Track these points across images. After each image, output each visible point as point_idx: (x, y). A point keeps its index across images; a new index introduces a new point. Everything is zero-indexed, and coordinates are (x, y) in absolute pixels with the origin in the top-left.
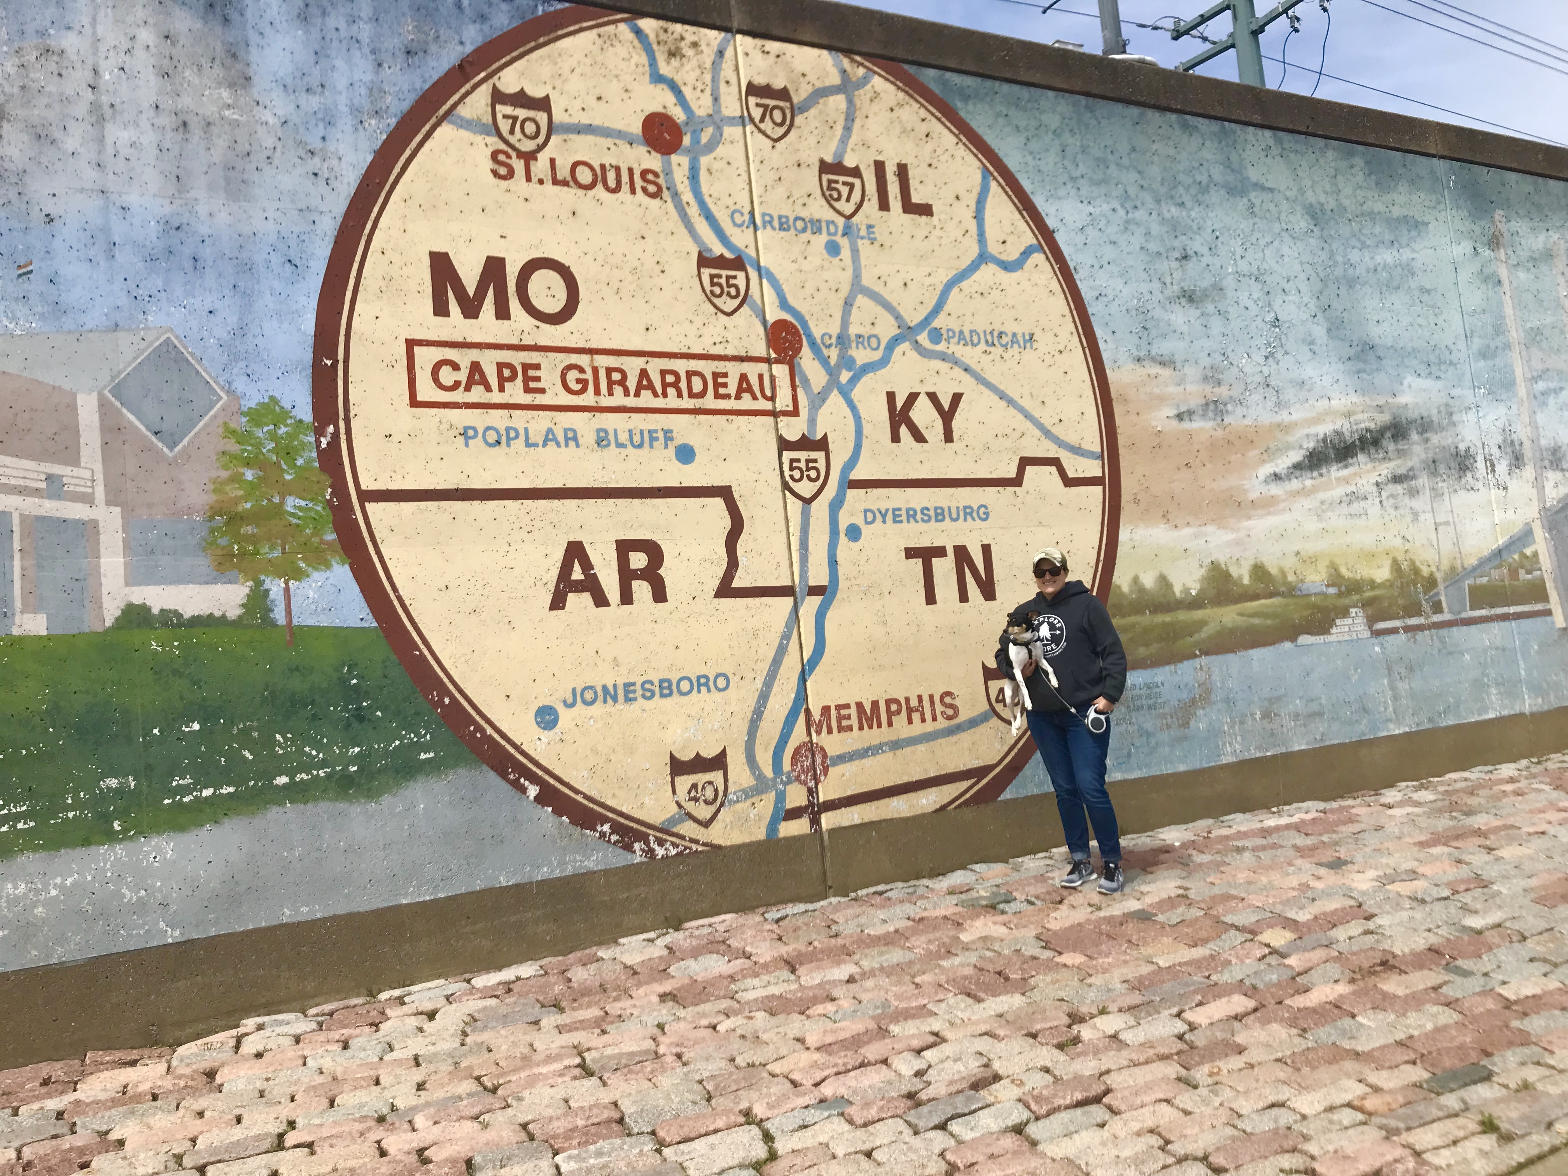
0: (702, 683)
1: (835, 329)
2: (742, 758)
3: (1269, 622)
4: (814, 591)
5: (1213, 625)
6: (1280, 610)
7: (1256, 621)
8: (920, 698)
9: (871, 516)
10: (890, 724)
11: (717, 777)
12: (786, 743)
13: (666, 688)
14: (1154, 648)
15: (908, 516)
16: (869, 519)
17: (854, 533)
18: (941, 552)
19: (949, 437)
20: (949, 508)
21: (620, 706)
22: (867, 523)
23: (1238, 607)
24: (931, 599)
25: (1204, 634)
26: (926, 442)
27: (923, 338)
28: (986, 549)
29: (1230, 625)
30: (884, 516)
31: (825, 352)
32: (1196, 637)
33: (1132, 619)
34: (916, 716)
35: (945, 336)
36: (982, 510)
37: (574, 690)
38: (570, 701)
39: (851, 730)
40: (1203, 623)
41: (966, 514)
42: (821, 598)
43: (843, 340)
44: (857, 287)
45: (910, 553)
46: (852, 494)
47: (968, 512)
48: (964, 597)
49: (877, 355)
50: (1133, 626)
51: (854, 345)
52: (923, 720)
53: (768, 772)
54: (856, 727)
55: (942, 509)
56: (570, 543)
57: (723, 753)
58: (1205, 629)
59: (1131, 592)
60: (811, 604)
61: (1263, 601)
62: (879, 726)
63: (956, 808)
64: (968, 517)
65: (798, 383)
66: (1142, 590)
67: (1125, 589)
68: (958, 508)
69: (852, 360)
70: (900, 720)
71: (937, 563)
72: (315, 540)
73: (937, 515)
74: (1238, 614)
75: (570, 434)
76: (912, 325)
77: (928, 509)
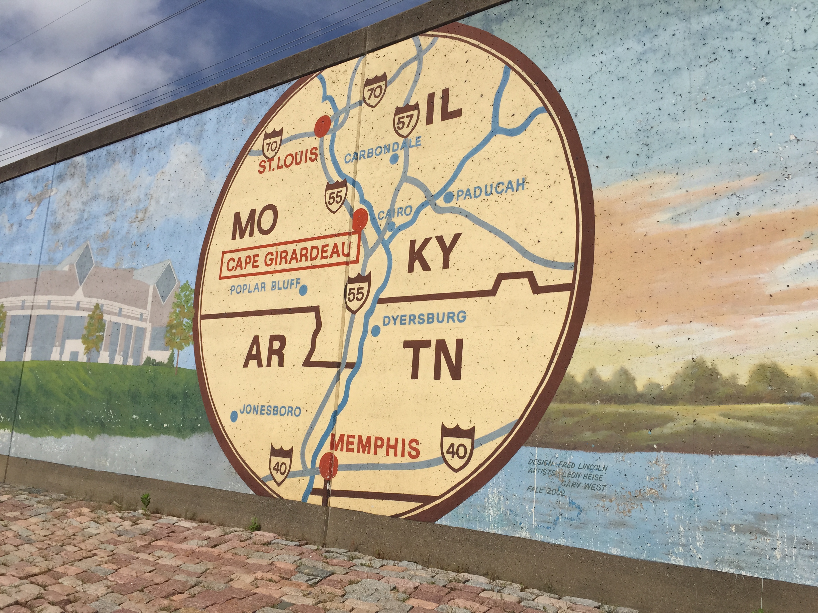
0: (290, 411)
1: (386, 208)
2: (299, 455)
3: (774, 429)
4: (349, 365)
5: (683, 422)
6: (796, 418)
7: (751, 425)
8: (396, 440)
9: (387, 320)
10: (375, 453)
11: (287, 461)
12: (319, 451)
13: (275, 411)
14: (602, 434)
15: (410, 320)
16: (386, 323)
17: (376, 331)
18: (427, 344)
19: (446, 265)
20: (438, 314)
21: (259, 416)
22: (385, 325)
23: (724, 408)
24: (415, 375)
25: (668, 429)
26: (430, 270)
27: (440, 202)
28: (460, 343)
29: (708, 425)
30: (395, 320)
31: (379, 222)
32: (657, 431)
33: (581, 406)
34: (392, 451)
35: (456, 196)
36: (462, 314)
37: (244, 405)
38: (242, 410)
39: (353, 452)
40: (667, 419)
41: (449, 317)
42: (351, 370)
43: (390, 214)
44: (405, 178)
45: (407, 344)
46: (379, 307)
47: (451, 316)
48: (437, 376)
49: (410, 218)
50: (581, 412)
51: (396, 214)
52: (396, 455)
53: (309, 466)
54: (356, 450)
55: (433, 314)
56: (255, 336)
57: (292, 450)
58: (670, 425)
59: (585, 381)
60: (346, 373)
61: (768, 405)
62: (369, 453)
63: (405, 519)
64: (450, 320)
65: (361, 244)
66: (597, 381)
67: (579, 379)
68: (444, 314)
69: (394, 224)
70: (382, 451)
71: (423, 351)
72: (188, 335)
73: (429, 318)
74: (722, 415)
75: (263, 285)
76: (434, 194)
77: (423, 315)
